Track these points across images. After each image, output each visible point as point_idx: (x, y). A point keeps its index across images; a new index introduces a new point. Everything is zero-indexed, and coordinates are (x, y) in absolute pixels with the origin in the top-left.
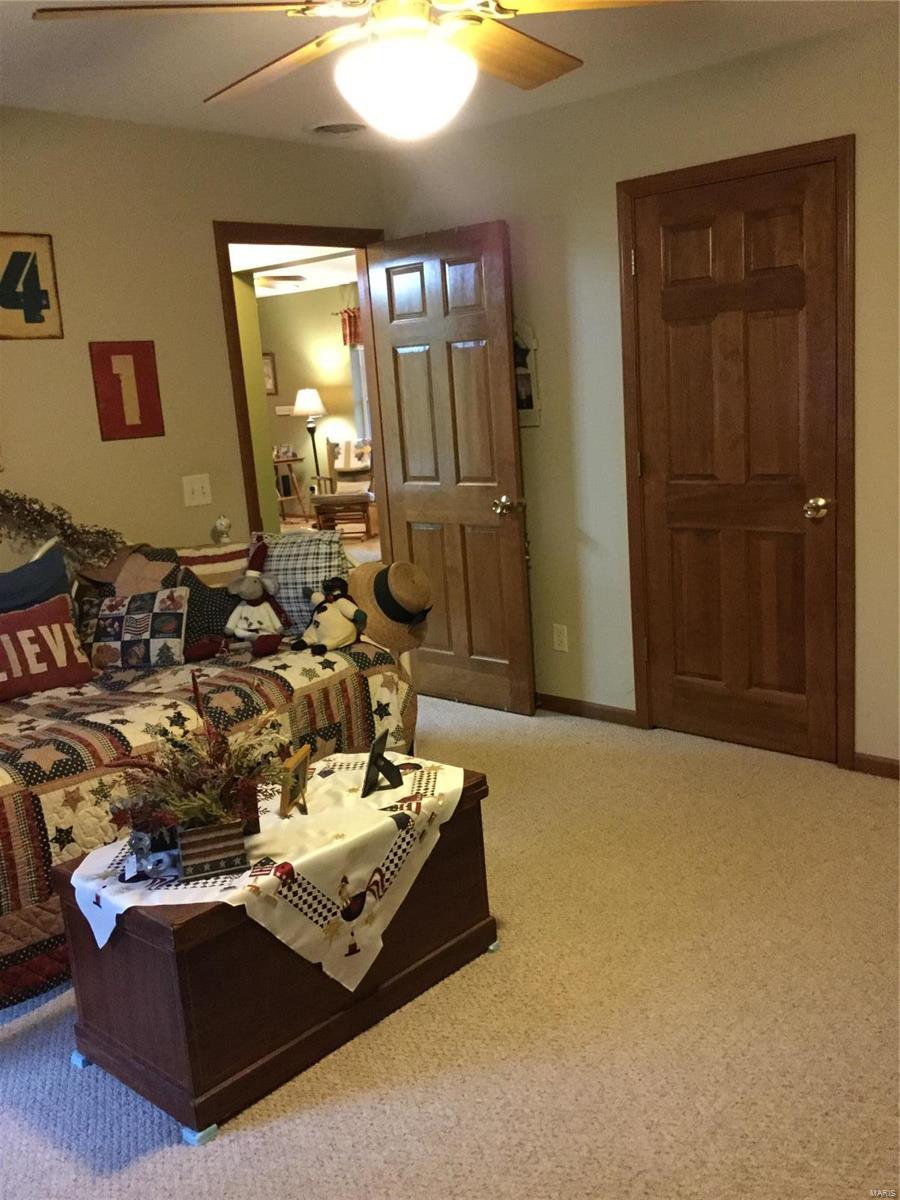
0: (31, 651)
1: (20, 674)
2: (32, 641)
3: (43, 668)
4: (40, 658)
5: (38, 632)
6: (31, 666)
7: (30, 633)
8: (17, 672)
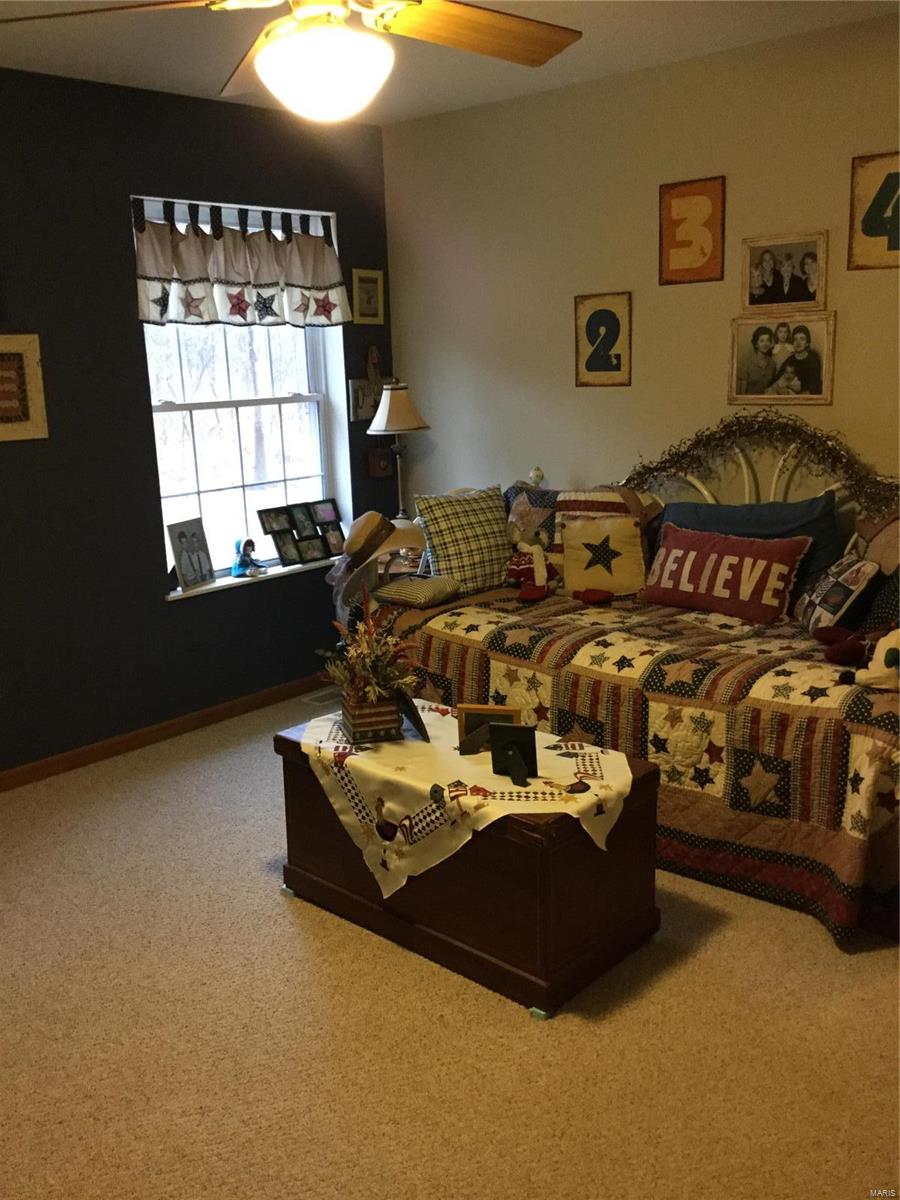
0: (725, 574)
1: (703, 592)
2: (731, 567)
3: (726, 594)
4: (727, 584)
5: (741, 563)
6: (716, 588)
7: (734, 560)
8: (703, 589)
